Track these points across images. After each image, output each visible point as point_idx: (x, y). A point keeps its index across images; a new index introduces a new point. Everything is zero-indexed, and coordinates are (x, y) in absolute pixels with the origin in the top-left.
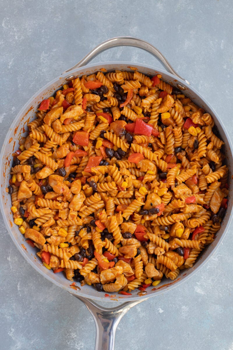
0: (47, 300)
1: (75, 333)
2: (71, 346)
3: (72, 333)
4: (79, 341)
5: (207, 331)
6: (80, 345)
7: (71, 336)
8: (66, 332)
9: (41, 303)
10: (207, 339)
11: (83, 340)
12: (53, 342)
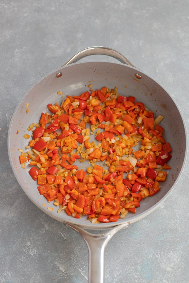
0: (8, 216)
1: (30, 242)
2: (26, 252)
3: (28, 242)
4: (32, 248)
5: (136, 240)
6: (33, 251)
7: (26, 244)
8: (23, 241)
9: (4, 218)
10: (137, 247)
11: (36, 247)
12: (12, 249)
